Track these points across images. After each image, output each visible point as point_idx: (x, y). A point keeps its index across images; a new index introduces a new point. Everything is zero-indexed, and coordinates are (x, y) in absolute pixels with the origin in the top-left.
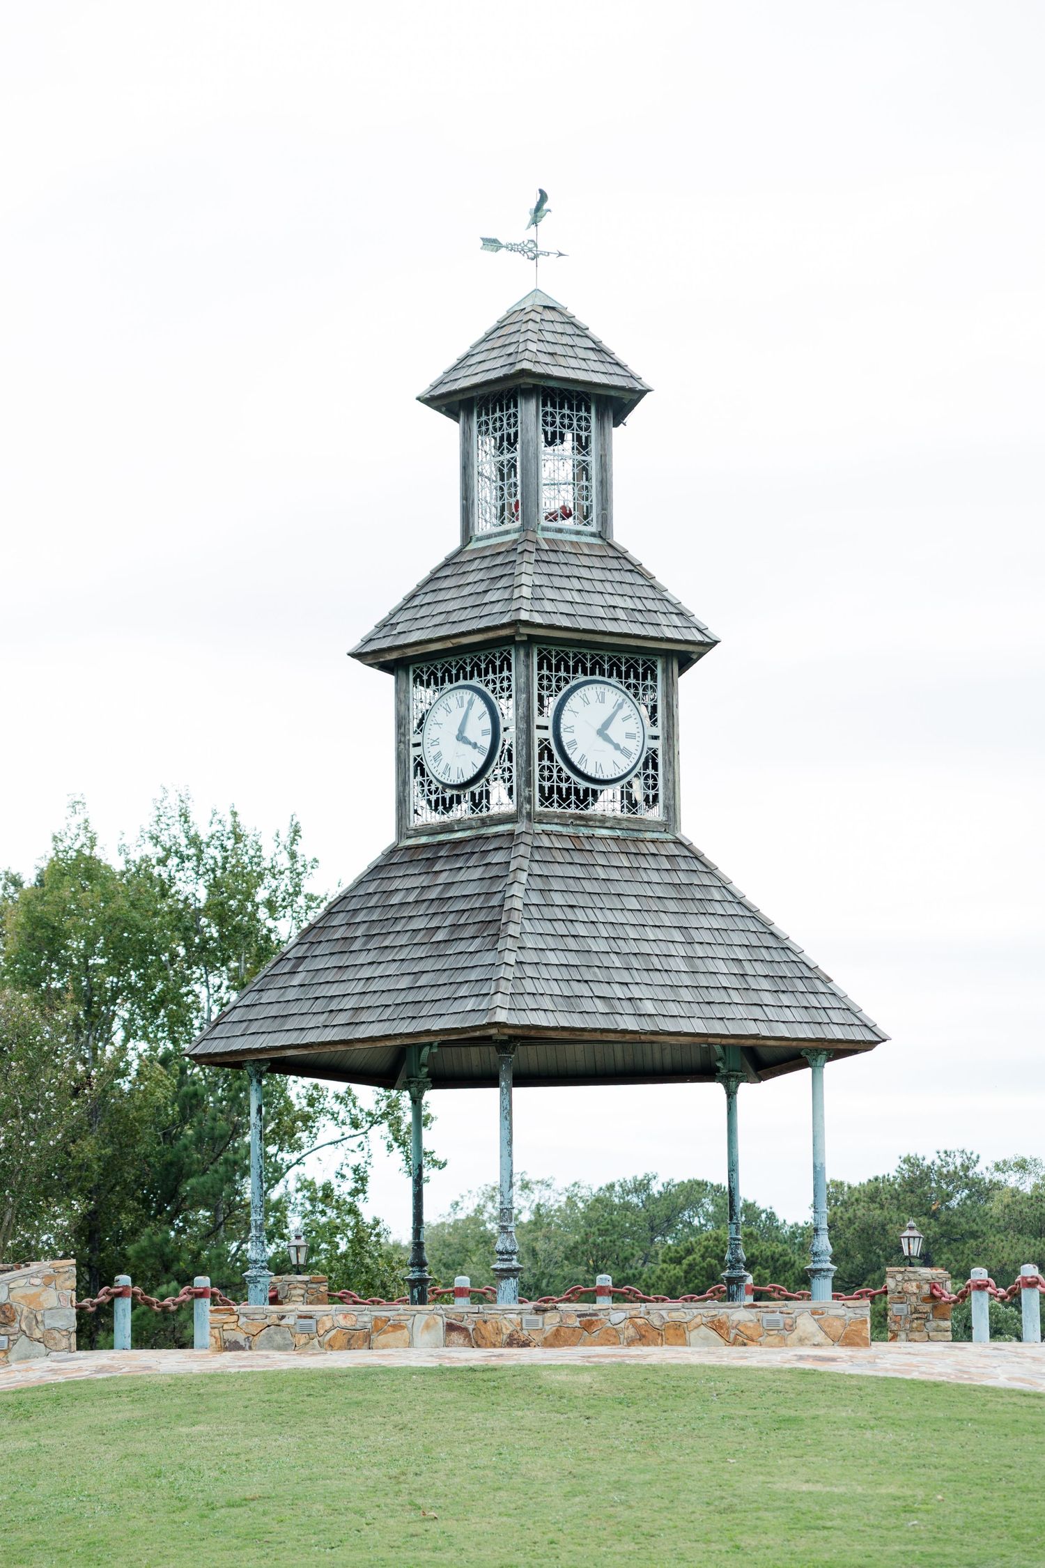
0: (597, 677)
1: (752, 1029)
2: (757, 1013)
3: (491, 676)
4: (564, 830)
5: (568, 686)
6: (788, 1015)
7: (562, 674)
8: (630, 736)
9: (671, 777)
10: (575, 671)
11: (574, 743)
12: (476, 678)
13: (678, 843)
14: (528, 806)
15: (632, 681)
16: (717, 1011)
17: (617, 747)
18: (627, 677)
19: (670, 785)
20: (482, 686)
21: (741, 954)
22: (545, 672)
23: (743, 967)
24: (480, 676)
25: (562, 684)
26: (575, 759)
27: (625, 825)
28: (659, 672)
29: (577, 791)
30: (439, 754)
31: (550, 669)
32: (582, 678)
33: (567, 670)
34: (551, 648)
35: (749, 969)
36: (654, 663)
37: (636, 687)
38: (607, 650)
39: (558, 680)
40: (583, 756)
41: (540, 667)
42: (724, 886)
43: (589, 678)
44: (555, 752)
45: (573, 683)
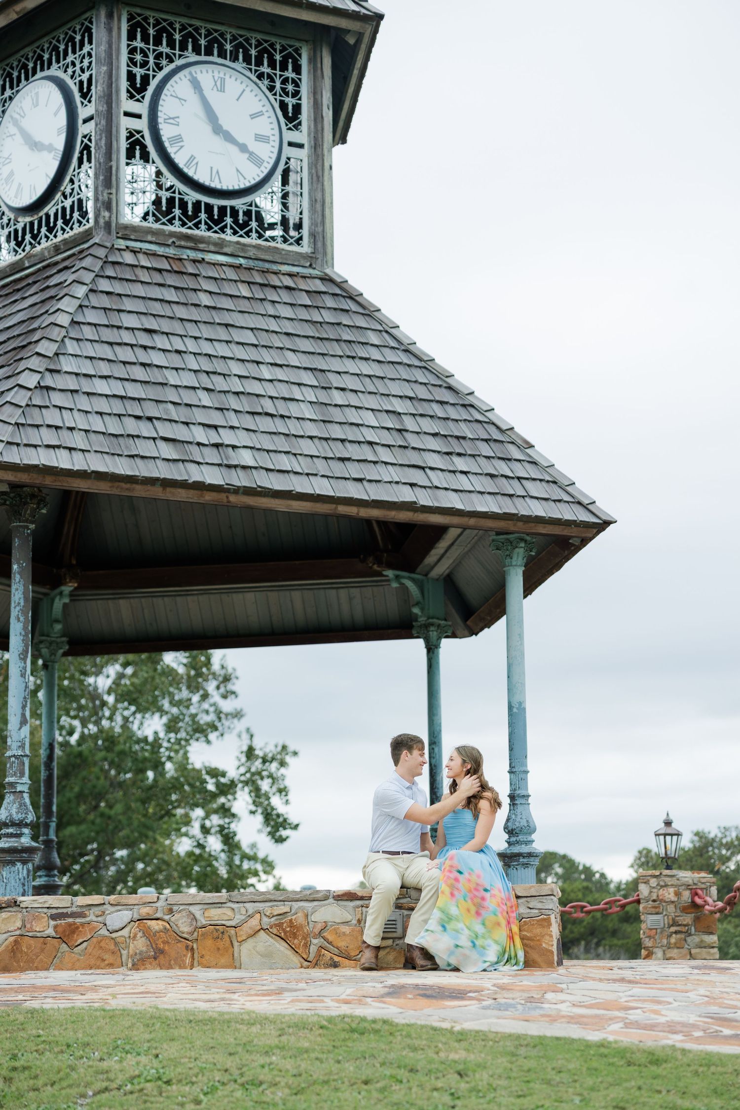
0: (215, 58)
1: (406, 495)
2: (417, 477)
3: (70, 58)
4: (160, 250)
5: (172, 66)
6: (464, 482)
7: (164, 49)
8: (259, 138)
9: (319, 196)
10: (183, 48)
11: (178, 139)
12: (55, 65)
13: (327, 279)
14: (107, 214)
15: (265, 69)
16: (354, 470)
17: (243, 148)
18: (259, 63)
19: (318, 206)
20: (60, 74)
21: (399, 406)
22: (138, 43)
23: (402, 422)
24: (58, 62)
25: (164, 62)
26: (180, 160)
27: (251, 253)
28: (304, 62)
29: (183, 205)
30: (12, 173)
31: (145, 39)
32: (194, 58)
33: (171, 44)
34: (148, 13)
35: (409, 423)
36: (297, 50)
37: (271, 78)
38: (230, 26)
39: (159, 56)
40: (192, 158)
41: (131, 37)
42: (388, 330)
43: (203, 58)
44: (151, 149)
45: (179, 62)
